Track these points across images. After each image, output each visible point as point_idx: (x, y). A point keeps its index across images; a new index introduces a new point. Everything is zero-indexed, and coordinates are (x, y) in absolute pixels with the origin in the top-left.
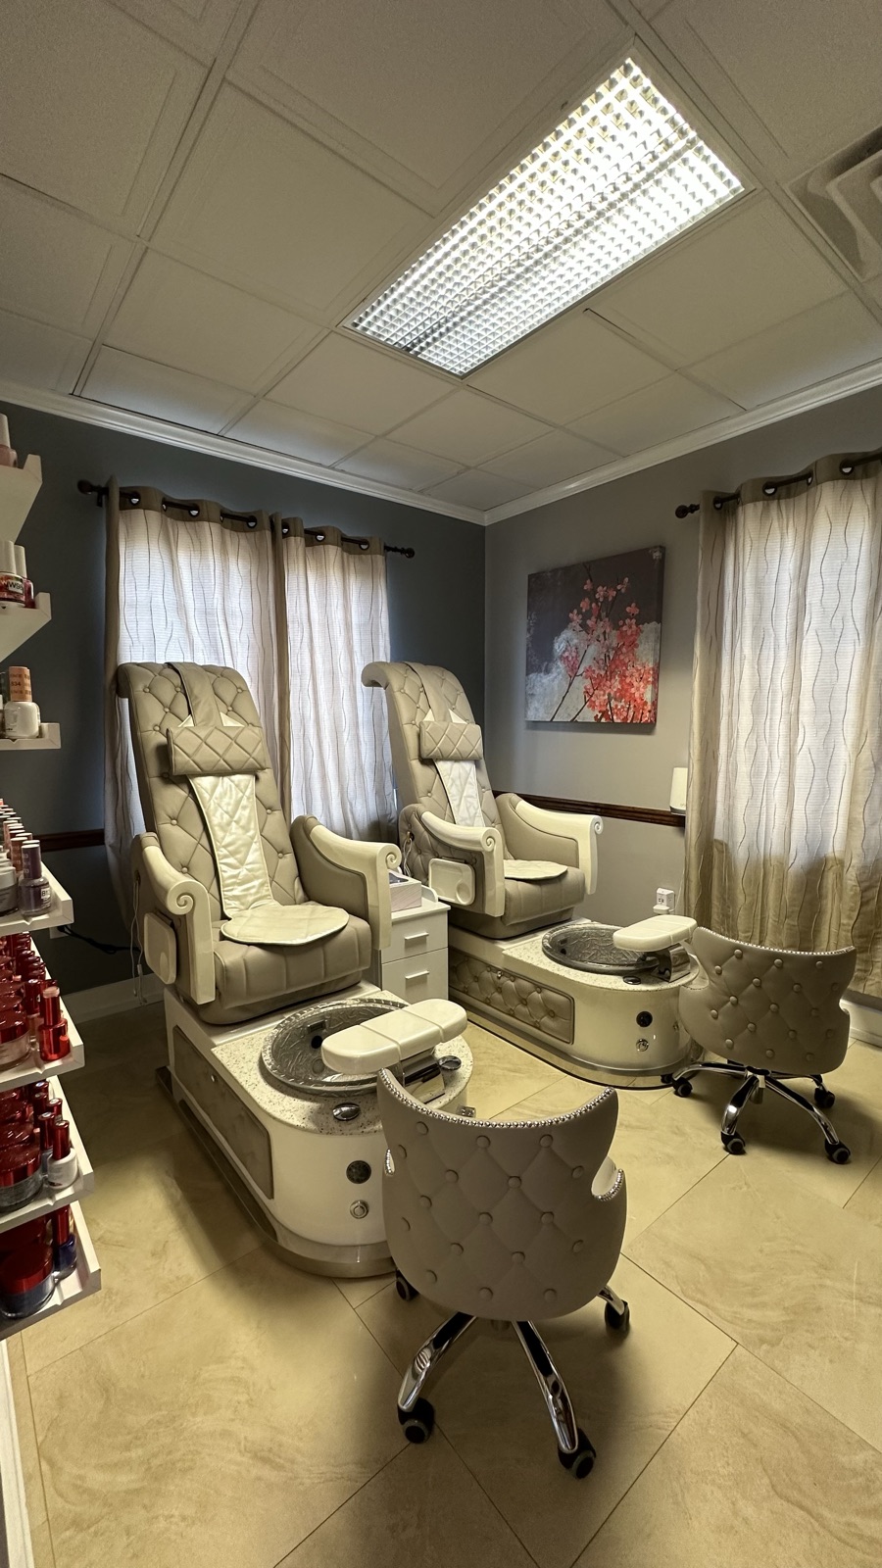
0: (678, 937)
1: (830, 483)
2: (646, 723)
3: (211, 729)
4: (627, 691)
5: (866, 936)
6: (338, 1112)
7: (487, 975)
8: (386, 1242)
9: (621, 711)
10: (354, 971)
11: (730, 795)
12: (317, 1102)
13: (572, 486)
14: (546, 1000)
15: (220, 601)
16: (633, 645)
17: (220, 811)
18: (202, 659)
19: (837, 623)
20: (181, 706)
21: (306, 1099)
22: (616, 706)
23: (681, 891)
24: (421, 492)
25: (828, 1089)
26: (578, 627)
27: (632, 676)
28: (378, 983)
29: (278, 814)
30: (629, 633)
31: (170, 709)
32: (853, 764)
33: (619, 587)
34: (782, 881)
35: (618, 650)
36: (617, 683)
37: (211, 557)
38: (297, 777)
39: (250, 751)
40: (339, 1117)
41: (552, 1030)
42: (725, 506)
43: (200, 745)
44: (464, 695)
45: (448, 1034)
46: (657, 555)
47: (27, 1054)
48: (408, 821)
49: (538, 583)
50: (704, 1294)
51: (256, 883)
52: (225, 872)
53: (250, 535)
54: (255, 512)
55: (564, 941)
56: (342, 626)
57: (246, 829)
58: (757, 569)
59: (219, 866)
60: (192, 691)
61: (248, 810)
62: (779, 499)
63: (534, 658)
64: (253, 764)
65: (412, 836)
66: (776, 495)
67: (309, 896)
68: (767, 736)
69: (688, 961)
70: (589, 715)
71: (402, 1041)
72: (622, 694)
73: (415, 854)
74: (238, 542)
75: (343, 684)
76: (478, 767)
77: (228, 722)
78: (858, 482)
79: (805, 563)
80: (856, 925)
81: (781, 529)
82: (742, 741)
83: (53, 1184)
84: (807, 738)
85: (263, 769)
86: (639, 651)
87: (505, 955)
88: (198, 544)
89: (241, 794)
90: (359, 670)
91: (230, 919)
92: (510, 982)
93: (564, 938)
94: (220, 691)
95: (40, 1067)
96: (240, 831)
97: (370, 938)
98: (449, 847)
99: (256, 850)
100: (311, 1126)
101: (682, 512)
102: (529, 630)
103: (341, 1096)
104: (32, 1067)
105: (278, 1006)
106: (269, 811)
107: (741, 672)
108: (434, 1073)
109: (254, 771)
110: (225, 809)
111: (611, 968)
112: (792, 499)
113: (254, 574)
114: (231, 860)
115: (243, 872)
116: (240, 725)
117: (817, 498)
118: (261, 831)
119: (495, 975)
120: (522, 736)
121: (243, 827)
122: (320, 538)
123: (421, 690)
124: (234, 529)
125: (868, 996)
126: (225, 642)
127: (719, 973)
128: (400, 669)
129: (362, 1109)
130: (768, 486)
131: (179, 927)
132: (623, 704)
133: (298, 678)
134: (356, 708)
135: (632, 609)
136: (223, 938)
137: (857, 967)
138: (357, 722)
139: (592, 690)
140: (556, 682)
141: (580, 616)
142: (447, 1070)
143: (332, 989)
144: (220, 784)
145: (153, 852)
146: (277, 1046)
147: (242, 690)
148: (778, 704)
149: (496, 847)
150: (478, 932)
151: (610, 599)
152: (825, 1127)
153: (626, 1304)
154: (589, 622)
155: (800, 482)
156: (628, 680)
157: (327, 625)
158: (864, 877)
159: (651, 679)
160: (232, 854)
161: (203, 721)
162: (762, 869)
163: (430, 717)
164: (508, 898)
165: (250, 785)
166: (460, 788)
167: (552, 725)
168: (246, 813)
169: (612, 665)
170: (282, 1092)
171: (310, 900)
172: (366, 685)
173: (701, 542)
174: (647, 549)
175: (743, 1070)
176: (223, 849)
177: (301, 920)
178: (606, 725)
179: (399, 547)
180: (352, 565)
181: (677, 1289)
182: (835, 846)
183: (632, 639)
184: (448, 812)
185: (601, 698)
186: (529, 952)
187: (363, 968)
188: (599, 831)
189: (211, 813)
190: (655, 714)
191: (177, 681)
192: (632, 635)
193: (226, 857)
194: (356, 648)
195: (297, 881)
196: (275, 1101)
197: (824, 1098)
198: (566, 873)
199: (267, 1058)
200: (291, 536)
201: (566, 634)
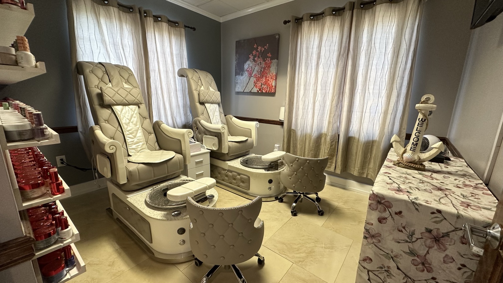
0: (281, 157)
1: (329, 16)
2: (273, 93)
3: (119, 88)
4: (267, 82)
5: (331, 155)
6: (174, 214)
7: (223, 172)
8: (191, 251)
9: (265, 89)
10: (178, 171)
11: (297, 115)
12: (166, 211)
13: (250, 10)
14: (241, 178)
15: (120, 40)
16: (269, 67)
17: (125, 118)
18: (114, 62)
19: (329, 62)
20: (106, 79)
21: (162, 211)
22: (264, 87)
23: (282, 145)
24: (197, 6)
25: (319, 197)
26: (252, 60)
27: (269, 77)
28: (187, 175)
29: (148, 120)
30: (268, 63)
31: (102, 80)
32: (330, 106)
33: (265, 47)
34: (310, 141)
35: (264, 68)
36: (264, 79)
37: (115, 21)
38: (155, 108)
39: (136, 97)
40: (174, 215)
41: (243, 187)
42: (298, 21)
43: (115, 94)
44: (214, 81)
45: (210, 187)
46: (277, 37)
47: (45, 193)
48: (196, 123)
49: (239, 44)
50: (285, 252)
51: (141, 144)
52: (128, 140)
53: (131, 15)
54: (132, 5)
55: (247, 161)
56: (169, 54)
57: (136, 125)
58: (307, 44)
59: (126, 138)
60: (110, 74)
61: (136, 118)
62: (314, 21)
63: (238, 70)
64: (137, 101)
65: (197, 128)
66: (313, 19)
67: (161, 148)
68: (308, 97)
69: (283, 164)
70: (255, 90)
71: (195, 190)
72: (266, 83)
73: (198, 134)
74: (125, 17)
75: (171, 75)
76: (219, 106)
77: (126, 86)
78: (337, 17)
79: (321, 42)
80: (329, 152)
81: (314, 31)
82: (301, 98)
83: (62, 238)
84: (319, 98)
85: (141, 104)
86: (271, 69)
87: (229, 165)
88: (109, 16)
89: (133, 113)
90: (176, 71)
91: (131, 156)
92: (230, 173)
93: (247, 159)
94: (122, 74)
95: (51, 197)
96: (133, 126)
97: (183, 160)
98: (210, 132)
99: (140, 132)
100: (164, 218)
101: (285, 22)
102: (236, 60)
103: (174, 209)
104: (48, 198)
105: (151, 184)
106: (144, 119)
107: (301, 76)
108: (205, 200)
109: (138, 104)
110: (127, 117)
111: (261, 167)
112: (318, 21)
113: (133, 31)
114: (131, 136)
115: (136, 140)
116: (130, 87)
117: (325, 21)
118: (142, 126)
119: (225, 172)
120: (234, 96)
121: (134, 124)
122: (160, 19)
123: (199, 79)
124: (123, 11)
125: (331, 172)
126: (123, 56)
127: (292, 166)
128: (192, 71)
129: (182, 213)
130: (311, 16)
131: (111, 158)
132: (266, 86)
133: (154, 72)
134: (176, 84)
135: (269, 55)
136: (129, 162)
137: (328, 164)
138: (176, 90)
139: (256, 82)
140: (245, 79)
141: (253, 57)
142: (210, 199)
143: (171, 177)
144: (124, 109)
145: (98, 132)
146: (152, 196)
147: (131, 74)
148: (311, 87)
149: (225, 131)
150: (220, 159)
151: (262, 51)
152: (318, 207)
153: (263, 257)
154: (255, 59)
155: (320, 16)
156: (267, 79)
157: (164, 53)
158: (332, 138)
159: (274, 78)
160: (131, 134)
161: (115, 85)
162: (305, 137)
163: (202, 88)
164: (229, 147)
165: (136, 109)
166: (213, 113)
167: (243, 93)
168: (135, 119)
169: (263, 74)
170: (154, 210)
171: (161, 149)
172: (179, 76)
173: (291, 33)
174: (275, 34)
175: (297, 193)
176: (127, 132)
177: (158, 155)
178: (260, 93)
179: (190, 27)
180: (172, 31)
181: (278, 252)
182: (324, 130)
183: (269, 65)
184: (209, 121)
185: (259, 84)
186: (236, 164)
187: (181, 170)
188: (258, 127)
189: (122, 119)
190: (276, 90)
191: (104, 69)
192: (269, 63)
193: (128, 134)
194: (175, 63)
195: (156, 143)
196: (151, 212)
197: (318, 199)
198: (247, 139)
199: (148, 199)
200: (147, 17)
201: (248, 62)
